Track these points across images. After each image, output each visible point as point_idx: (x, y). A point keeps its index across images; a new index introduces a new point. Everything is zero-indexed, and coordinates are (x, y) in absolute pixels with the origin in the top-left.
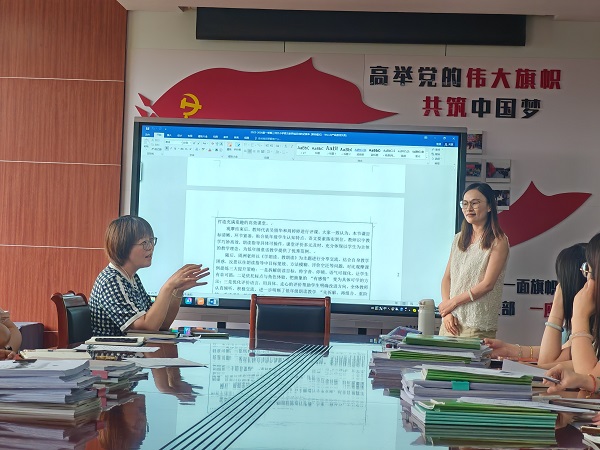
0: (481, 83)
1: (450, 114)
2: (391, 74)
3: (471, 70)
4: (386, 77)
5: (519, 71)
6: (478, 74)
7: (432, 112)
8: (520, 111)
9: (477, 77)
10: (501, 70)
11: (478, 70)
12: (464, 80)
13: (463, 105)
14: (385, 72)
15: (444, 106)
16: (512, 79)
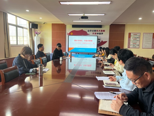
5: (101, 30)
8: (101, 34)
15: (94, 33)
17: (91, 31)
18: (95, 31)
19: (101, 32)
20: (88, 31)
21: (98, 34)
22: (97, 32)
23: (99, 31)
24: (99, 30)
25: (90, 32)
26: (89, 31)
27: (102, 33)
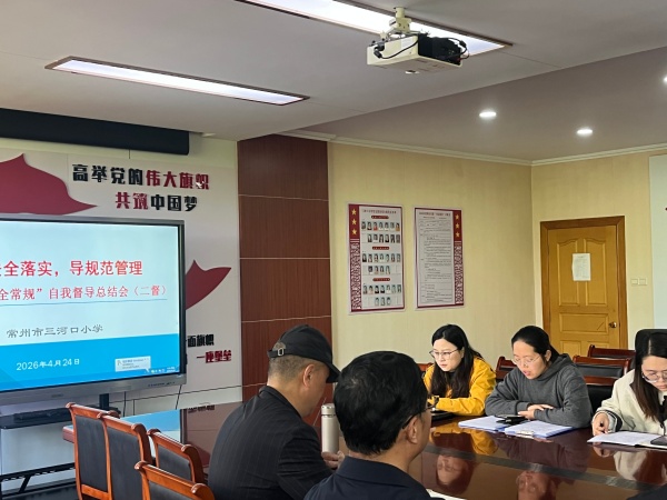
0: (157, 183)
1: (136, 207)
2: (90, 172)
3: (149, 172)
4: (86, 175)
5: (182, 174)
6: (154, 175)
7: (123, 205)
8: (184, 205)
9: (153, 178)
10: (169, 173)
11: (154, 172)
12: (145, 180)
13: (145, 200)
14: (85, 170)
15: (131, 200)
16: (177, 180)
17: (100, 173)
18: (136, 177)
19: (184, 193)
20: (80, 175)
21: (158, 202)
25: (92, 181)
26: (85, 178)
27: (191, 203)
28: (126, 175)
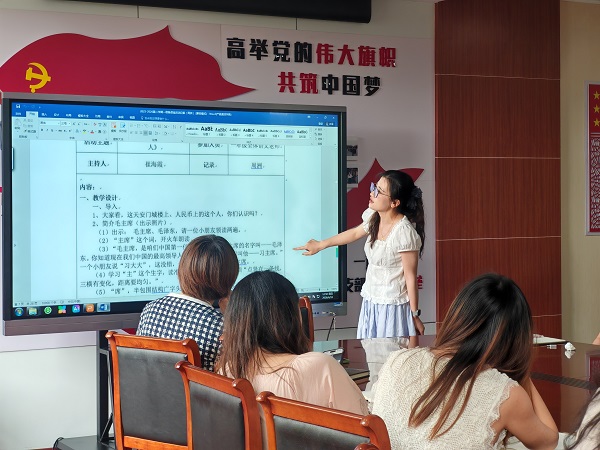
0: (329, 60)
1: (303, 91)
2: (247, 47)
3: (320, 45)
4: (243, 50)
5: (361, 48)
6: (327, 50)
7: (287, 89)
8: (363, 88)
9: (325, 53)
10: (346, 46)
11: (327, 46)
12: (315, 56)
13: (315, 81)
14: (241, 44)
15: (298, 82)
16: (355, 56)
17: (259, 49)
18: (303, 52)
19: (363, 72)
20: (235, 51)
21: (331, 84)
22: (320, 70)
23: (338, 55)
24: (346, 51)
25: (250, 59)
26: (241, 54)
27: (373, 84)
28: (292, 50)
